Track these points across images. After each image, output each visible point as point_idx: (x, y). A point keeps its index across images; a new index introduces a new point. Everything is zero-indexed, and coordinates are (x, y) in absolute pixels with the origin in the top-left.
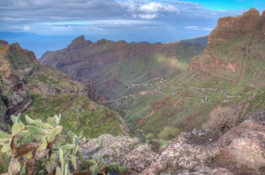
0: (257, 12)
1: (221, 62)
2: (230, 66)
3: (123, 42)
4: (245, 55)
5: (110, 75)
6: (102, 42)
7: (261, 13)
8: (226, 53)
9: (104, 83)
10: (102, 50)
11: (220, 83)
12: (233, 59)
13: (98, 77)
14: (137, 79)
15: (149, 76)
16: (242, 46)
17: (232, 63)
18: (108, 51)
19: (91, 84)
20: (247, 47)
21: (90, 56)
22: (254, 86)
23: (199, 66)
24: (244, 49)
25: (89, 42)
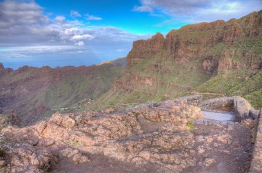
0: (162, 36)
1: (140, 78)
2: (148, 81)
3: (47, 67)
4: (158, 71)
5: (37, 101)
6: (24, 69)
7: (165, 37)
8: (143, 70)
9: (30, 111)
10: (24, 78)
11: (142, 97)
12: (149, 75)
13: (23, 105)
14: (65, 103)
15: (77, 98)
16: (155, 64)
17: (149, 78)
18: (32, 78)
19: (15, 115)
20: (159, 64)
21: (11, 85)
22: (168, 96)
23: (121, 83)
24: (156, 66)
25: (10, 70)
